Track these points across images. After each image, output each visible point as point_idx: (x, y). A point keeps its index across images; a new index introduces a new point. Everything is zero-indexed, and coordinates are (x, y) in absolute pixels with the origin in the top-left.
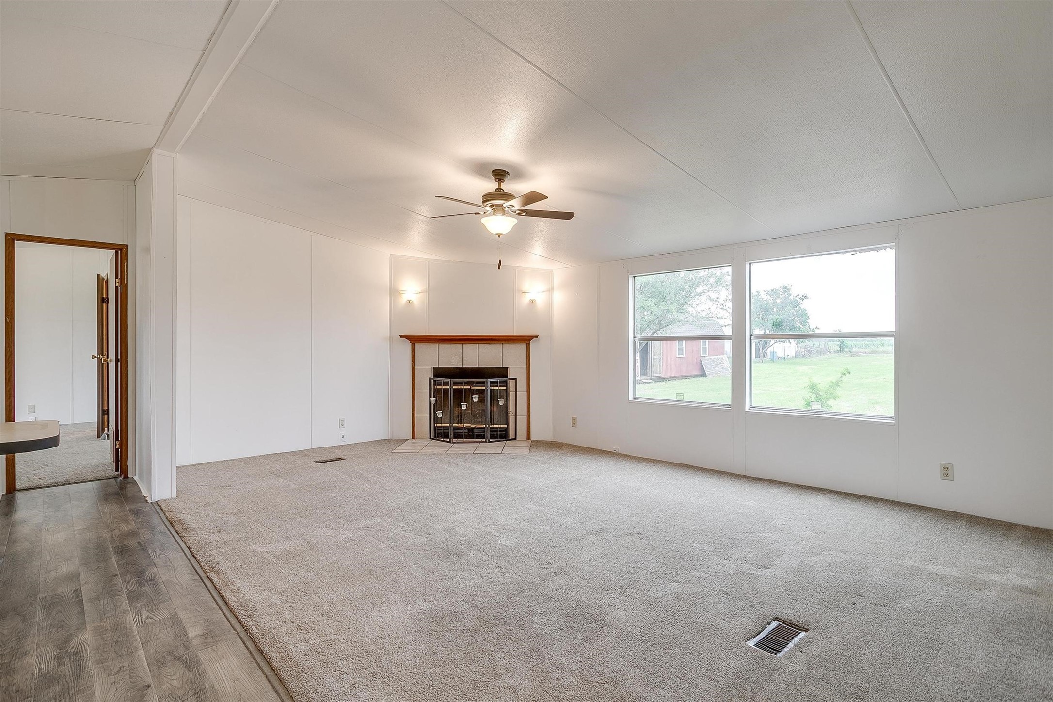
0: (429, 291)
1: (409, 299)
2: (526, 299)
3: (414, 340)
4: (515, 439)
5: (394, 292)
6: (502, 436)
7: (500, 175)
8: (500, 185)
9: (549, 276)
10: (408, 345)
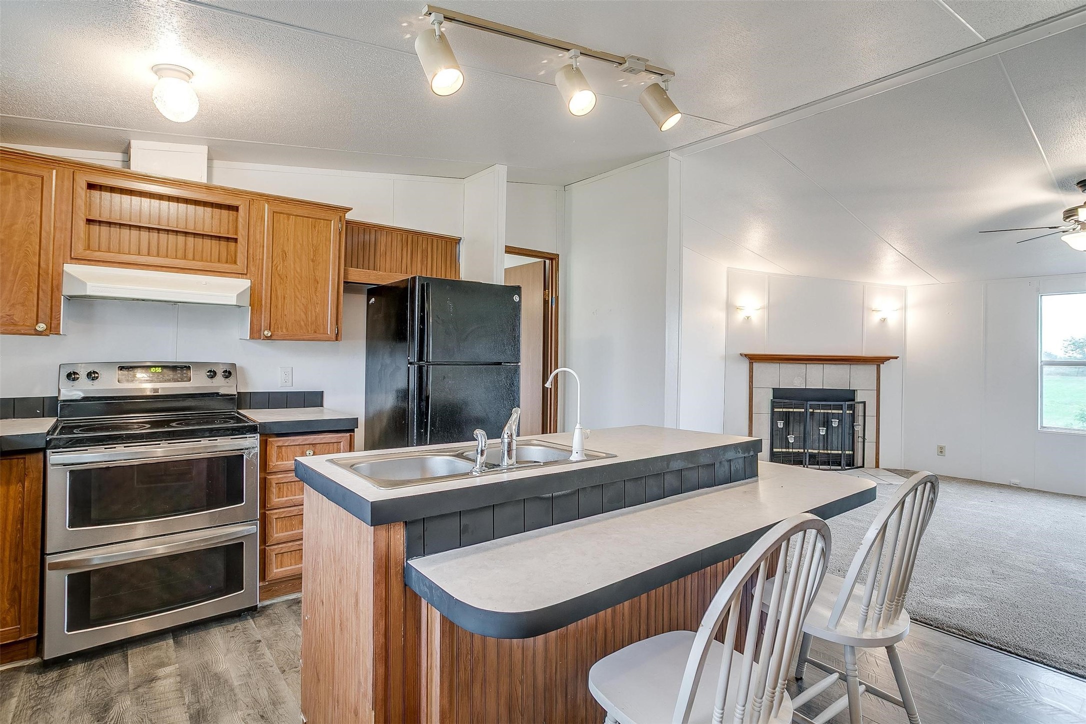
0: (769, 307)
1: (748, 316)
2: (875, 318)
3: (753, 359)
4: (863, 467)
5: (730, 308)
6: (851, 463)
9: (902, 293)
10: (745, 365)
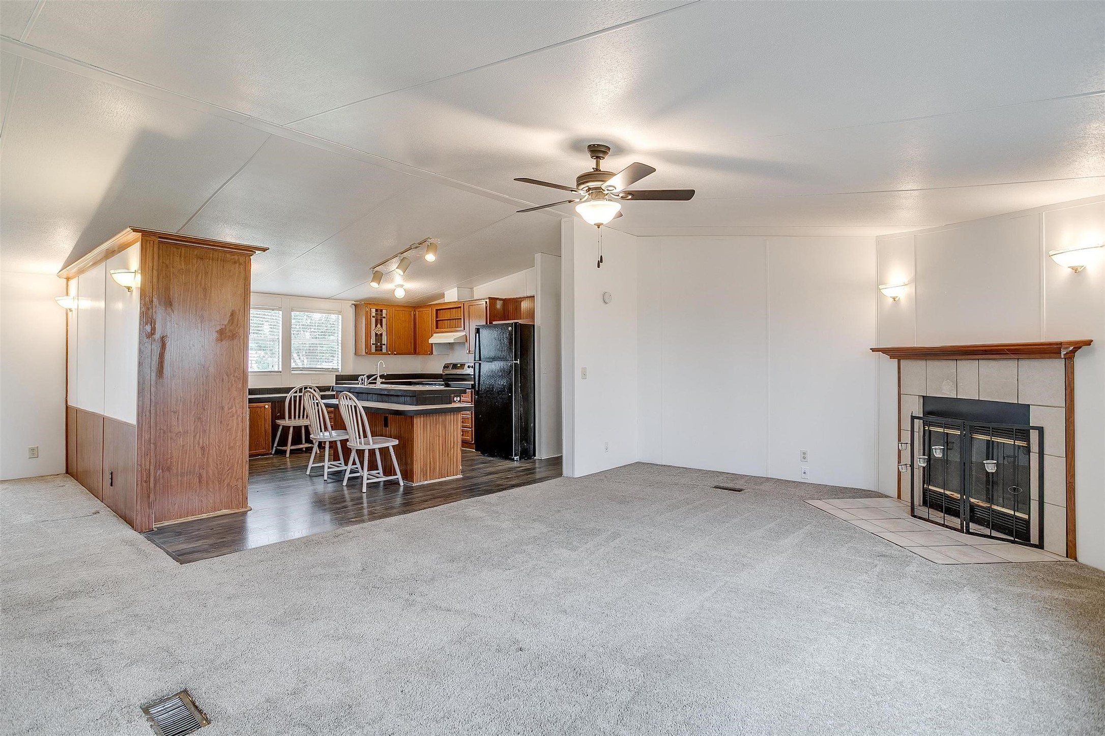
0: (917, 280)
4: (1041, 547)
7: (598, 151)
8: (598, 164)
10: (894, 362)
